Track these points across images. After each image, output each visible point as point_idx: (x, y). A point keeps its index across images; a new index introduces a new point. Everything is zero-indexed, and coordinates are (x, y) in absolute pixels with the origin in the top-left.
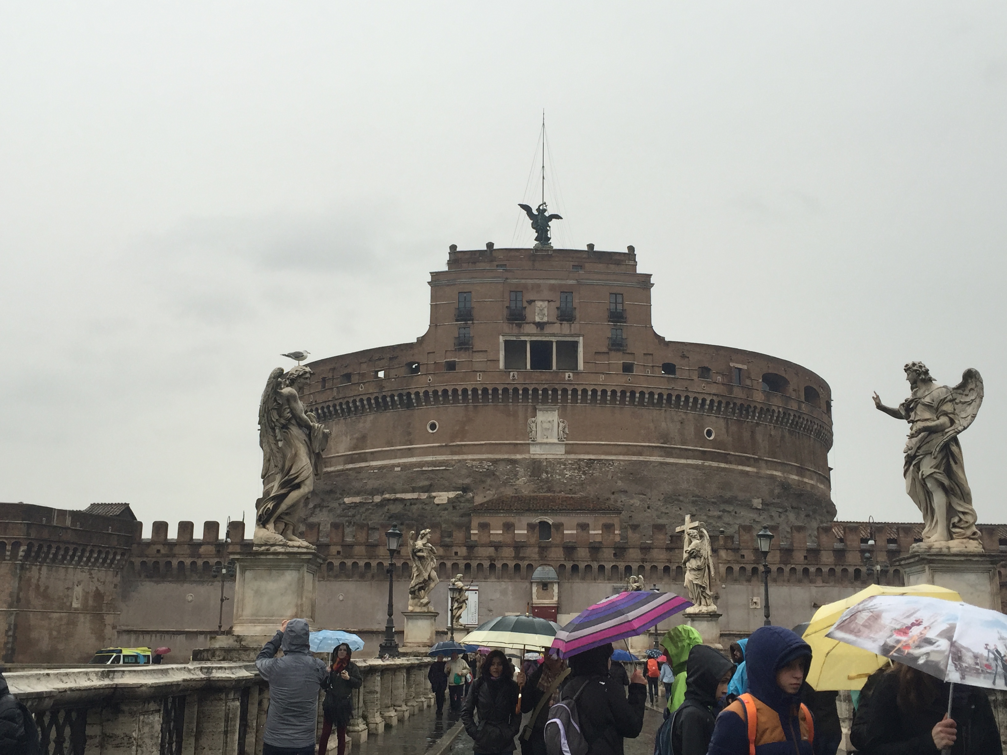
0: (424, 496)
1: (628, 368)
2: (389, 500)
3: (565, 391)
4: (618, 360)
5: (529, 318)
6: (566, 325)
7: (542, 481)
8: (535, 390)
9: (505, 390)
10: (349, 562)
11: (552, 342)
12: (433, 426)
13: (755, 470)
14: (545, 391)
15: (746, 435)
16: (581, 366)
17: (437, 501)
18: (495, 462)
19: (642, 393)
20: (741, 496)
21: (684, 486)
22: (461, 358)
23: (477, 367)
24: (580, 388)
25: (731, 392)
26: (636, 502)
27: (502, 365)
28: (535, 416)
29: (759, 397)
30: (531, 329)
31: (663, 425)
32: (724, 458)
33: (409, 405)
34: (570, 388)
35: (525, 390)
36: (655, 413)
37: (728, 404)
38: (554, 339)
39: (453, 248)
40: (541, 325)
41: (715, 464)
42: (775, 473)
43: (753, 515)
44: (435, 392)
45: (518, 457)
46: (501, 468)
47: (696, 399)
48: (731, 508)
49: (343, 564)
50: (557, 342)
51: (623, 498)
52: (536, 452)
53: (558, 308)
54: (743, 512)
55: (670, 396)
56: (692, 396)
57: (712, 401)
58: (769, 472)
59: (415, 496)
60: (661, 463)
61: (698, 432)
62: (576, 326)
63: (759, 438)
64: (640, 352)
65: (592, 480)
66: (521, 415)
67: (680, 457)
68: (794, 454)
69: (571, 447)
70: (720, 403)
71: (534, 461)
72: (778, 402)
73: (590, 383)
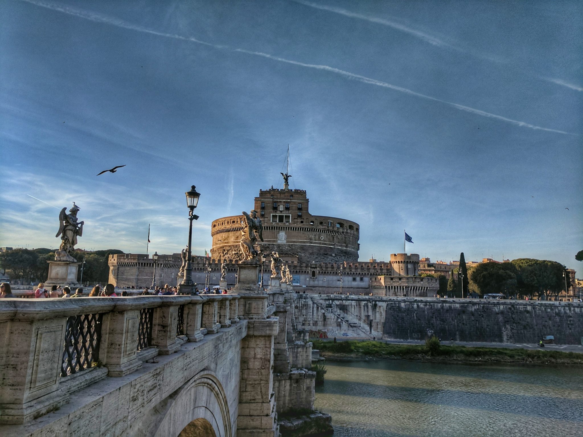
1: (302, 222)
3: (286, 228)
4: (299, 220)
5: (278, 209)
6: (287, 211)
7: (280, 249)
8: (279, 227)
9: (272, 227)
10: (233, 269)
13: (334, 247)
14: (282, 227)
15: (331, 238)
16: (290, 222)
18: (269, 244)
19: (305, 229)
20: (329, 253)
21: (315, 251)
23: (265, 221)
24: (290, 227)
25: (328, 227)
26: (303, 255)
27: (271, 221)
28: (279, 233)
29: (336, 229)
30: (278, 212)
31: (310, 236)
32: (325, 244)
34: (288, 227)
35: (277, 227)
36: (308, 233)
37: (327, 231)
38: (284, 215)
39: (261, 190)
40: (281, 211)
41: (323, 245)
42: (339, 247)
43: (332, 258)
45: (275, 243)
46: (271, 246)
47: (319, 230)
48: (327, 256)
49: (232, 269)
51: (300, 253)
52: (279, 242)
53: (285, 207)
54: (330, 257)
55: (312, 229)
57: (323, 230)
58: (337, 247)
60: (309, 245)
61: (319, 238)
62: (290, 211)
63: (335, 239)
64: (305, 218)
65: (292, 249)
66: (276, 233)
67: (314, 244)
68: (345, 243)
69: (287, 242)
70: (325, 231)
71: (278, 244)
72: (341, 230)
73: (293, 226)
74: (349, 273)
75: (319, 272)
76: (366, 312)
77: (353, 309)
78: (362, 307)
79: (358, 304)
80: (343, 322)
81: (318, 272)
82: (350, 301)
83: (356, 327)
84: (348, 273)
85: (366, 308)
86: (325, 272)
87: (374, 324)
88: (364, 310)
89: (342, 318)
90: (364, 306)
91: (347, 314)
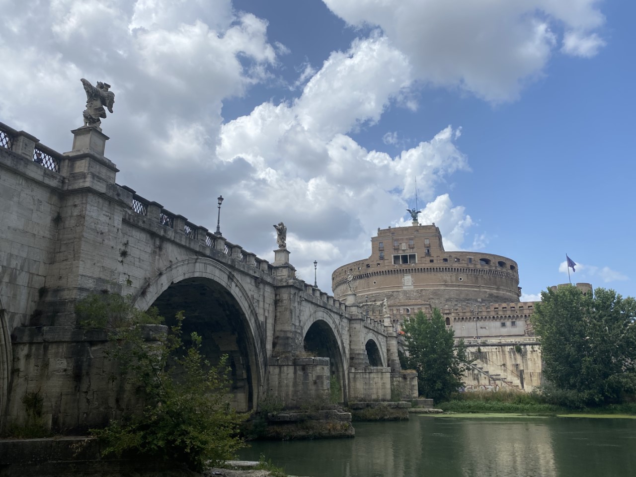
0: (373, 303)
1: (432, 261)
2: (364, 305)
3: (412, 269)
4: (428, 259)
5: (400, 249)
6: (411, 250)
7: (407, 297)
8: (403, 270)
9: (394, 271)
11: (407, 255)
12: (375, 283)
13: (478, 290)
14: (406, 270)
15: (474, 279)
16: (416, 262)
17: (377, 304)
18: (393, 292)
19: (437, 268)
20: (473, 298)
21: (453, 296)
22: (381, 262)
23: (386, 264)
24: (417, 268)
25: (468, 265)
26: (437, 301)
27: (393, 263)
28: (404, 277)
29: (479, 266)
30: (401, 252)
31: (445, 278)
32: (467, 286)
33: (368, 277)
34: (414, 269)
35: (400, 270)
36: (441, 274)
37: (466, 269)
38: (408, 254)
39: (379, 229)
40: (404, 250)
41: (463, 289)
42: (486, 290)
43: (479, 304)
44: (375, 272)
45: (400, 290)
46: (395, 293)
47: (455, 269)
48: (469, 302)
50: (409, 255)
51: (433, 300)
52: (405, 288)
53: (409, 245)
54: (475, 303)
55: (446, 269)
56: (454, 268)
57: (461, 269)
58: (484, 290)
59: (371, 303)
60: (444, 289)
61: (457, 279)
62: (415, 250)
63: (479, 279)
64: (435, 256)
65: (422, 296)
66: (400, 278)
67: (451, 287)
68: (495, 284)
69: (415, 286)
70: (464, 269)
71: (404, 291)
72: (487, 267)
73: (420, 266)
74: (496, 316)
75: (455, 319)
76: (513, 360)
77: (495, 357)
78: (507, 353)
79: (501, 350)
80: (482, 374)
81: (453, 318)
82: (490, 347)
83: (499, 380)
84: (494, 317)
85: (512, 355)
86: (463, 318)
87: (525, 376)
88: (511, 357)
89: (479, 368)
90: (509, 352)
91: (487, 363)
